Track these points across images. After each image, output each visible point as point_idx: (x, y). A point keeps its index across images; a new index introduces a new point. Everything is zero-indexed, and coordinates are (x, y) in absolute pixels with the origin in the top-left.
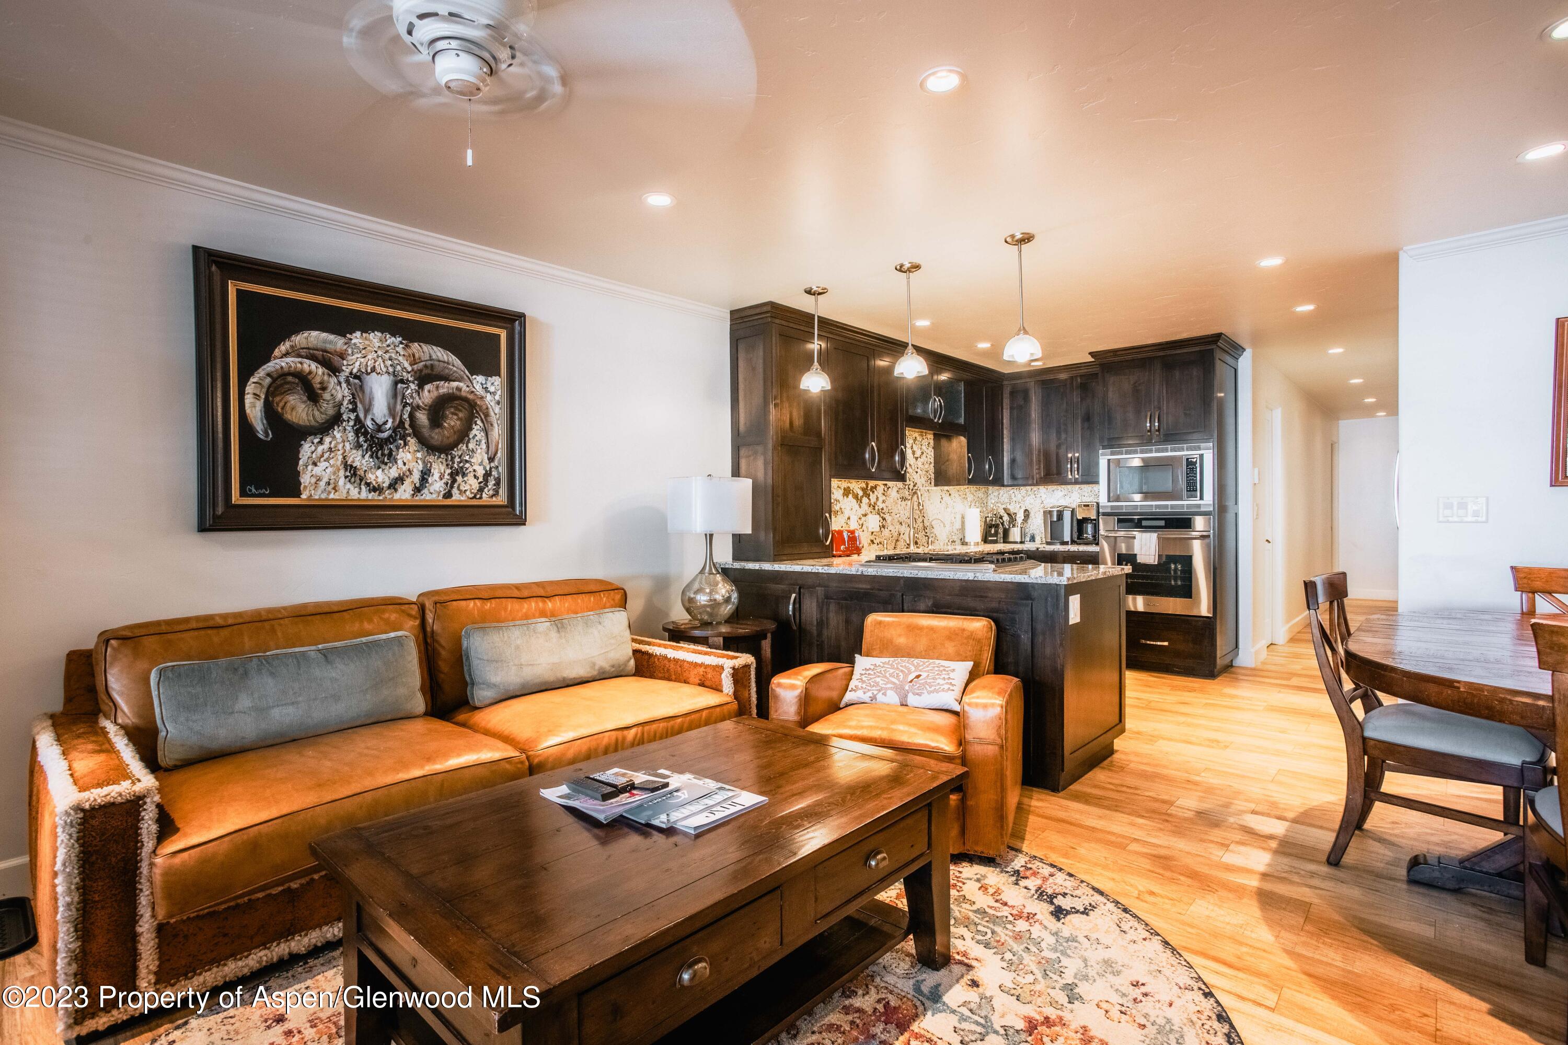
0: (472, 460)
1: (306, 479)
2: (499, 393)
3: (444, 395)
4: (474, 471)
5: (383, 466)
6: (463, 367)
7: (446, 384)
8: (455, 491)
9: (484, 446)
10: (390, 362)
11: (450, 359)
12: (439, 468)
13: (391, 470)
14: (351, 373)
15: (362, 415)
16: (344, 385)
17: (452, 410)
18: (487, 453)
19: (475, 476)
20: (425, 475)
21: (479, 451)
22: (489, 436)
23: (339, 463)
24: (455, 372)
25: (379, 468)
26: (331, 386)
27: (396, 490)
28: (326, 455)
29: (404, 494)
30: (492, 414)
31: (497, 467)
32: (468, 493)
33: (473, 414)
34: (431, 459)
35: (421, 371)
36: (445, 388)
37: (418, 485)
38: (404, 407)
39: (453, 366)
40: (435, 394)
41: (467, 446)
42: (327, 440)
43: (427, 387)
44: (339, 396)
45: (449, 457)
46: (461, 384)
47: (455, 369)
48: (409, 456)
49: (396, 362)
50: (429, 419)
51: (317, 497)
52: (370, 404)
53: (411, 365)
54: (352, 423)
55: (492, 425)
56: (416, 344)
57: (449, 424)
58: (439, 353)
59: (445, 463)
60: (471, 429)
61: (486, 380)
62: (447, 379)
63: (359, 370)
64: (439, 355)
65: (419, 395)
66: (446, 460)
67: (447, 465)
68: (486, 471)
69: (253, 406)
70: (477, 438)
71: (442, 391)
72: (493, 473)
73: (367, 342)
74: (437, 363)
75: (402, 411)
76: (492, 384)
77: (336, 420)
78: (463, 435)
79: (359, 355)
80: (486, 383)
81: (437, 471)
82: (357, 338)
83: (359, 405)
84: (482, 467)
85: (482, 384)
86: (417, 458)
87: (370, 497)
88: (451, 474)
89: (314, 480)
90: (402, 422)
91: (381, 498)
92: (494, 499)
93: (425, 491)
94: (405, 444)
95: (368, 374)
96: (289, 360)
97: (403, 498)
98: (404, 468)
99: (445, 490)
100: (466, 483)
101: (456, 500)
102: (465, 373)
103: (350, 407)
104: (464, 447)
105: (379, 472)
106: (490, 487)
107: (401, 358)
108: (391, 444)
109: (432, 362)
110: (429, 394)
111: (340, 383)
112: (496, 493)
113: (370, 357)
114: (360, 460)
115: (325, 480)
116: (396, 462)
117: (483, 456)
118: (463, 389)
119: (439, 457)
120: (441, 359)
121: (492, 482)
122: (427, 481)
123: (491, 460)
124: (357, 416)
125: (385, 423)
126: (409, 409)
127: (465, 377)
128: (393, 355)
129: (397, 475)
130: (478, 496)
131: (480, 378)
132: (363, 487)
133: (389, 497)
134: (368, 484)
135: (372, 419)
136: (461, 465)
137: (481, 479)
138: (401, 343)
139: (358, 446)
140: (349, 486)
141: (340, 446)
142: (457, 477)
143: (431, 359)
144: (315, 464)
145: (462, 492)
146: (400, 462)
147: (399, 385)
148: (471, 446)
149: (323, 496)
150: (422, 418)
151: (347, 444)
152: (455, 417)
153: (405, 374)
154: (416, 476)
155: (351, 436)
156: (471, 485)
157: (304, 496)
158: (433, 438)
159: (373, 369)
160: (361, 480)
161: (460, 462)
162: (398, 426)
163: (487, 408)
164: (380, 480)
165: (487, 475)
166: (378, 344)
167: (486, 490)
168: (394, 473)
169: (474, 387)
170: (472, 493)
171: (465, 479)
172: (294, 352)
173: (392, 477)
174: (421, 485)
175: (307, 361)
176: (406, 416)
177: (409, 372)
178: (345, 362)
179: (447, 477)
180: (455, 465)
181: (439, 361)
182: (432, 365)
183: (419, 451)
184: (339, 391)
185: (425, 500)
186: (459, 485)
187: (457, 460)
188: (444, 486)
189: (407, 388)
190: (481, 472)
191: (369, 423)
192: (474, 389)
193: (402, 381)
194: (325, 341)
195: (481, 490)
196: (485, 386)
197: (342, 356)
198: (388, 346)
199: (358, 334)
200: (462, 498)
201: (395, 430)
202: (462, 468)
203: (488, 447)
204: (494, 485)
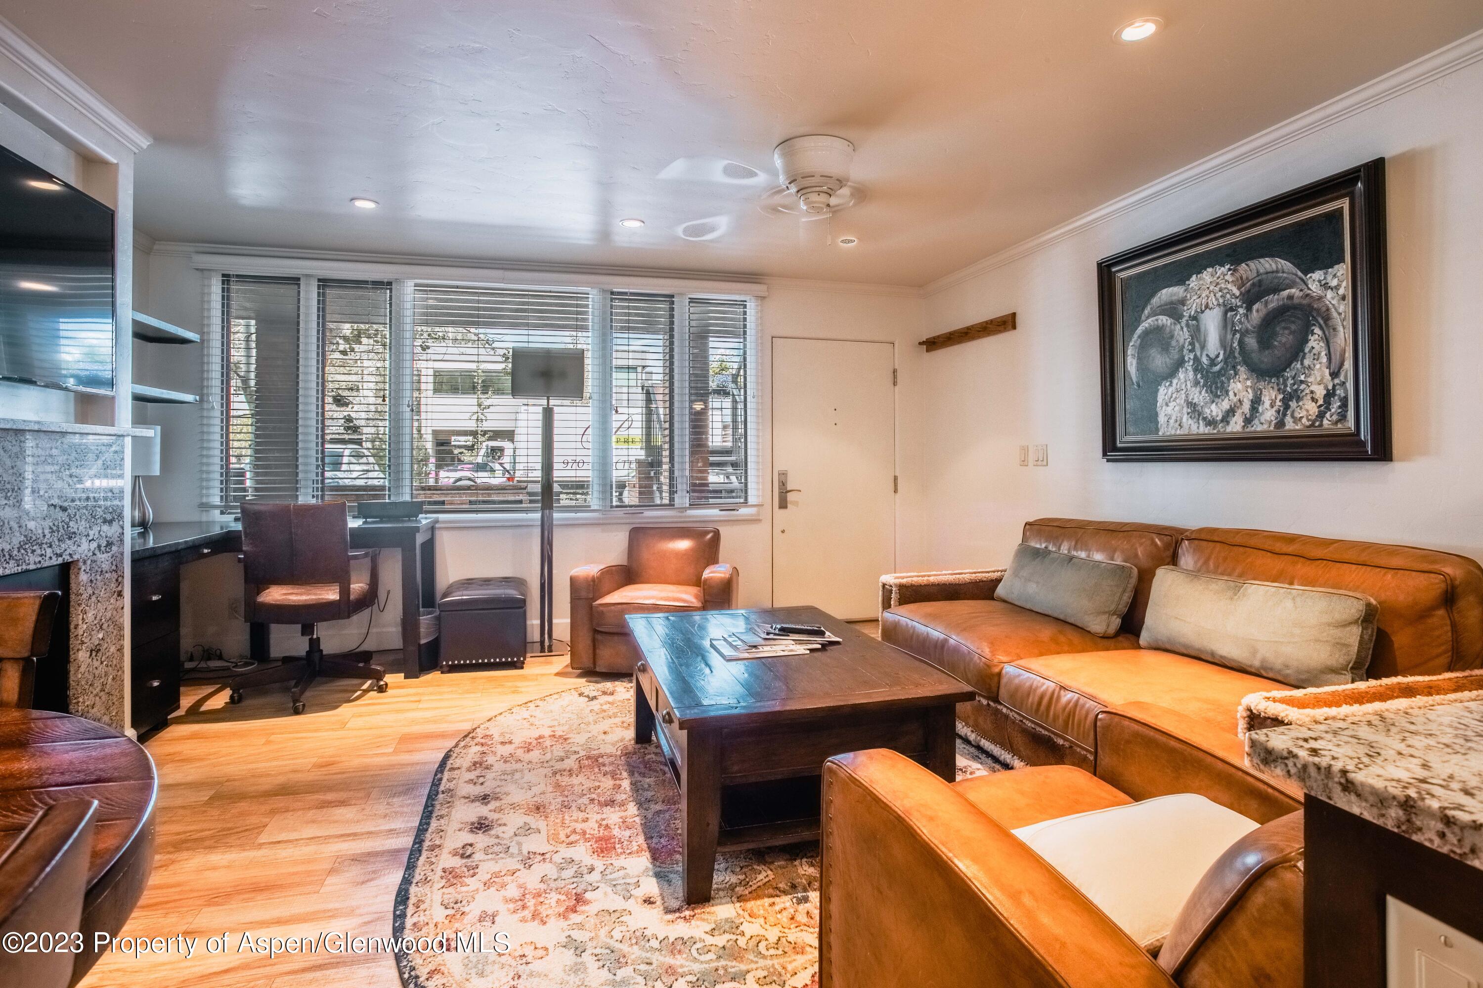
0: (1309, 380)
1: (1162, 419)
2: (1344, 284)
3: (1274, 310)
4: (1312, 392)
5: (1216, 400)
6: (1295, 270)
7: (1276, 297)
8: (1288, 419)
9: (1324, 360)
10: (1220, 294)
11: (1280, 266)
12: (1270, 396)
13: (1223, 403)
14: (1190, 316)
15: (1198, 354)
16: (1185, 329)
17: (1283, 325)
18: (1329, 367)
19: (1313, 399)
20: (1256, 402)
21: (1318, 366)
22: (1331, 345)
23: (1183, 401)
24: (1286, 278)
25: (1213, 402)
26: (1176, 333)
27: (1228, 423)
28: (1174, 396)
29: (1236, 426)
30: (1335, 314)
31: (1344, 383)
32: (1304, 420)
33: (1309, 321)
34: (1261, 385)
35: (1249, 291)
36: (1274, 301)
37: (1248, 416)
38: (1234, 335)
39: (1283, 272)
40: (1264, 312)
41: (1302, 364)
42: (1175, 381)
43: (1255, 307)
44: (1182, 341)
45: (1281, 380)
46: (1293, 290)
47: (1285, 275)
48: (1239, 386)
49: (1225, 291)
50: (1258, 342)
51: (1168, 434)
52: (1205, 341)
53: (1239, 289)
54: (1191, 363)
55: (1334, 329)
56: (1243, 265)
57: (1280, 342)
58: (1268, 264)
59: (1276, 388)
60: (1307, 341)
61: (1325, 274)
62: (1276, 290)
63: (1196, 311)
64: (1267, 266)
65: (1247, 318)
66: (1278, 384)
67: (1279, 390)
68: (1328, 390)
69: (1132, 365)
70: (1314, 351)
71: (1271, 306)
72: (1338, 392)
73: (1201, 282)
74: (1264, 276)
75: (1232, 339)
76: (1335, 276)
77: (1181, 363)
78: (1297, 351)
79: (1195, 297)
80: (1325, 278)
81: (1267, 398)
82: (1193, 282)
83: (1197, 345)
84: (1322, 387)
85: (1320, 281)
86: (1247, 387)
87: (1206, 432)
88: (1282, 400)
89: (1166, 419)
90: (1232, 351)
91: (1215, 431)
92: (1339, 426)
93: (1256, 421)
94: (1236, 374)
95: (1202, 312)
96: (1149, 321)
97: (1235, 430)
98: (1235, 399)
99: (1276, 418)
100: (1301, 409)
101: (1290, 431)
102: (1296, 275)
103: (1190, 347)
104: (1299, 366)
105: (1213, 407)
106: (1333, 410)
107: (1229, 286)
108: (1223, 375)
109: (1260, 278)
110: (1258, 311)
111: (1182, 328)
112: (1343, 417)
113: (1204, 295)
114: (1199, 396)
115: (1174, 418)
116: (1227, 394)
117: (1323, 372)
118: (1296, 295)
119: (1270, 382)
120: (1269, 270)
121: (1336, 405)
122: (1257, 412)
123: (1334, 375)
124: (1195, 355)
125: (1217, 356)
126: (1238, 336)
127: (1298, 280)
128: (1223, 286)
129: (1228, 407)
130: (1317, 424)
131: (1318, 275)
132: (1201, 422)
133: (1222, 430)
134: (1205, 419)
135: (1207, 355)
136: (1296, 386)
137: (1321, 402)
138: (1230, 270)
139: (1197, 383)
140: (1190, 421)
141: (1183, 387)
142: (1290, 403)
143: (1258, 274)
144: (1167, 405)
145: (1296, 420)
146: (1231, 394)
147: (1229, 314)
148: (1307, 362)
149: (1173, 432)
150: (1252, 342)
151: (1188, 383)
152: (1286, 332)
153: (1233, 300)
154: (1246, 407)
155: (1191, 374)
156: (1307, 411)
157: (1160, 433)
158: (1263, 362)
159: (1207, 307)
160: (1199, 415)
161: (1294, 385)
162: (1229, 357)
163: (1328, 309)
164: (1214, 414)
165: (1329, 395)
166: (1209, 280)
167: (1328, 415)
168: (1225, 405)
169: (1309, 289)
170: (1308, 420)
171: (1301, 403)
172: (1154, 314)
173: (1224, 410)
174: (1251, 415)
175: (1161, 317)
176: (1235, 345)
177: (1237, 298)
178: (1185, 308)
179: (1278, 403)
180: (1288, 389)
181: (1267, 273)
182: (1260, 281)
183: (1248, 379)
184: (1182, 335)
185: (1255, 432)
186: (1293, 411)
187: (1290, 381)
188: (1274, 413)
189: (1236, 315)
190: (1320, 392)
191: (1205, 360)
192: (1309, 292)
193: (1231, 309)
194: (1171, 295)
195: (1321, 415)
196: (1323, 282)
197: (1183, 302)
198: (1218, 278)
199: (1194, 276)
200: (1297, 427)
201: (1226, 360)
202: (1296, 391)
203: (1330, 359)
204: (1340, 407)
